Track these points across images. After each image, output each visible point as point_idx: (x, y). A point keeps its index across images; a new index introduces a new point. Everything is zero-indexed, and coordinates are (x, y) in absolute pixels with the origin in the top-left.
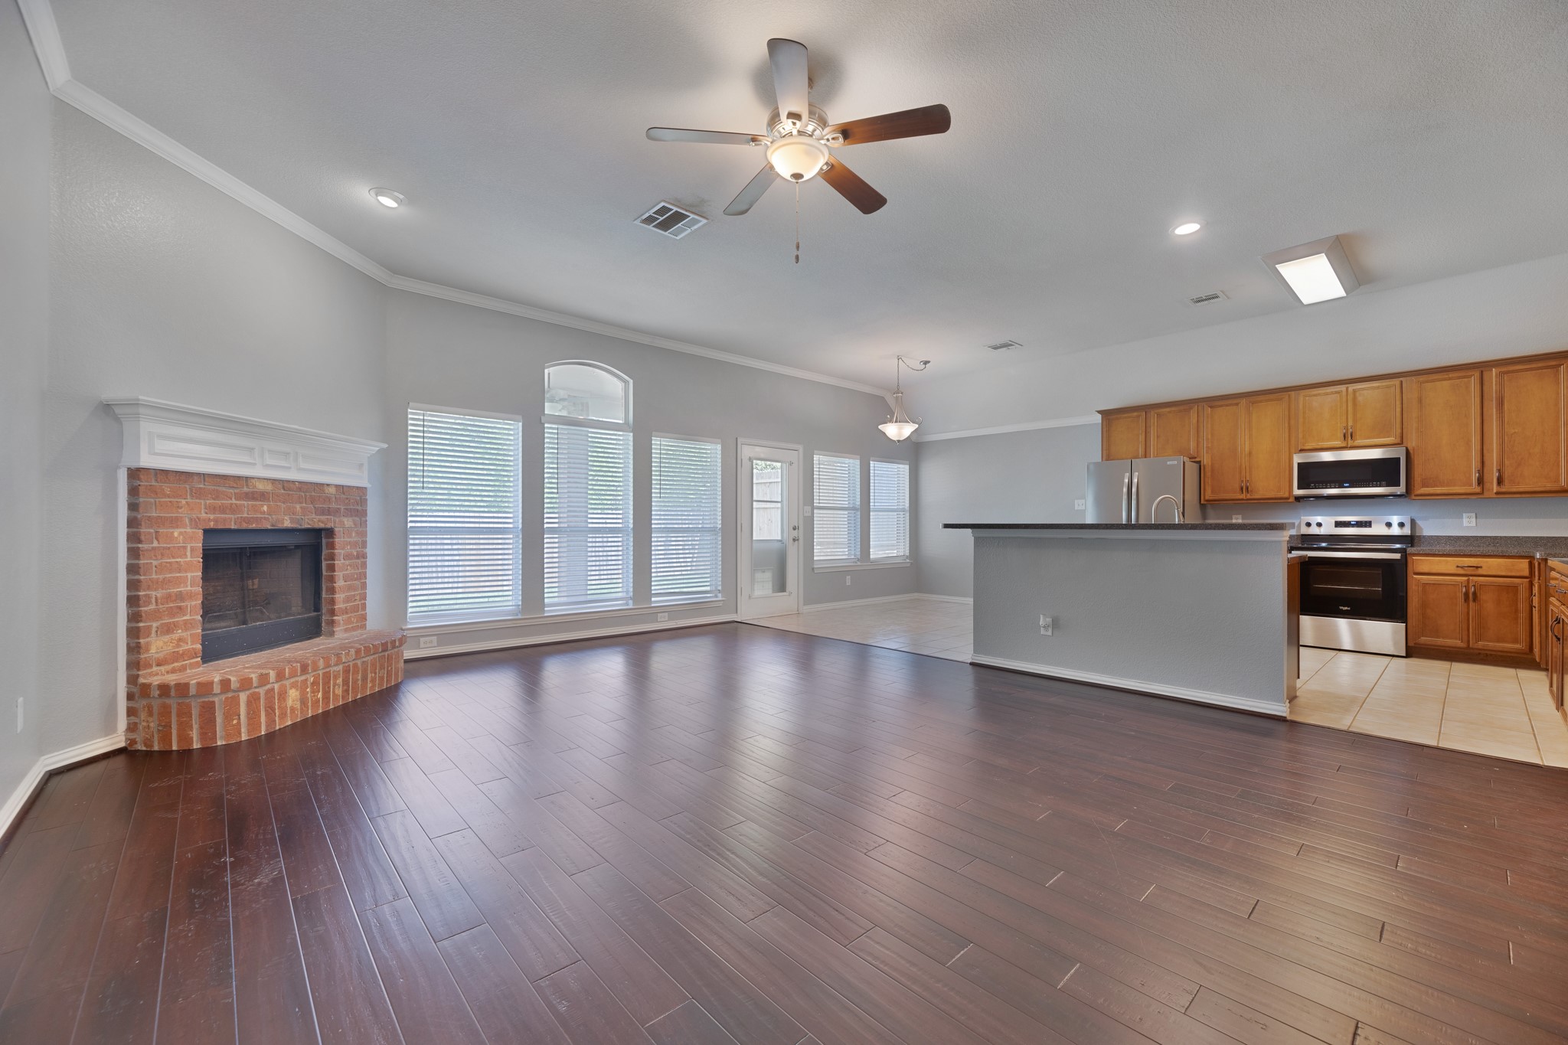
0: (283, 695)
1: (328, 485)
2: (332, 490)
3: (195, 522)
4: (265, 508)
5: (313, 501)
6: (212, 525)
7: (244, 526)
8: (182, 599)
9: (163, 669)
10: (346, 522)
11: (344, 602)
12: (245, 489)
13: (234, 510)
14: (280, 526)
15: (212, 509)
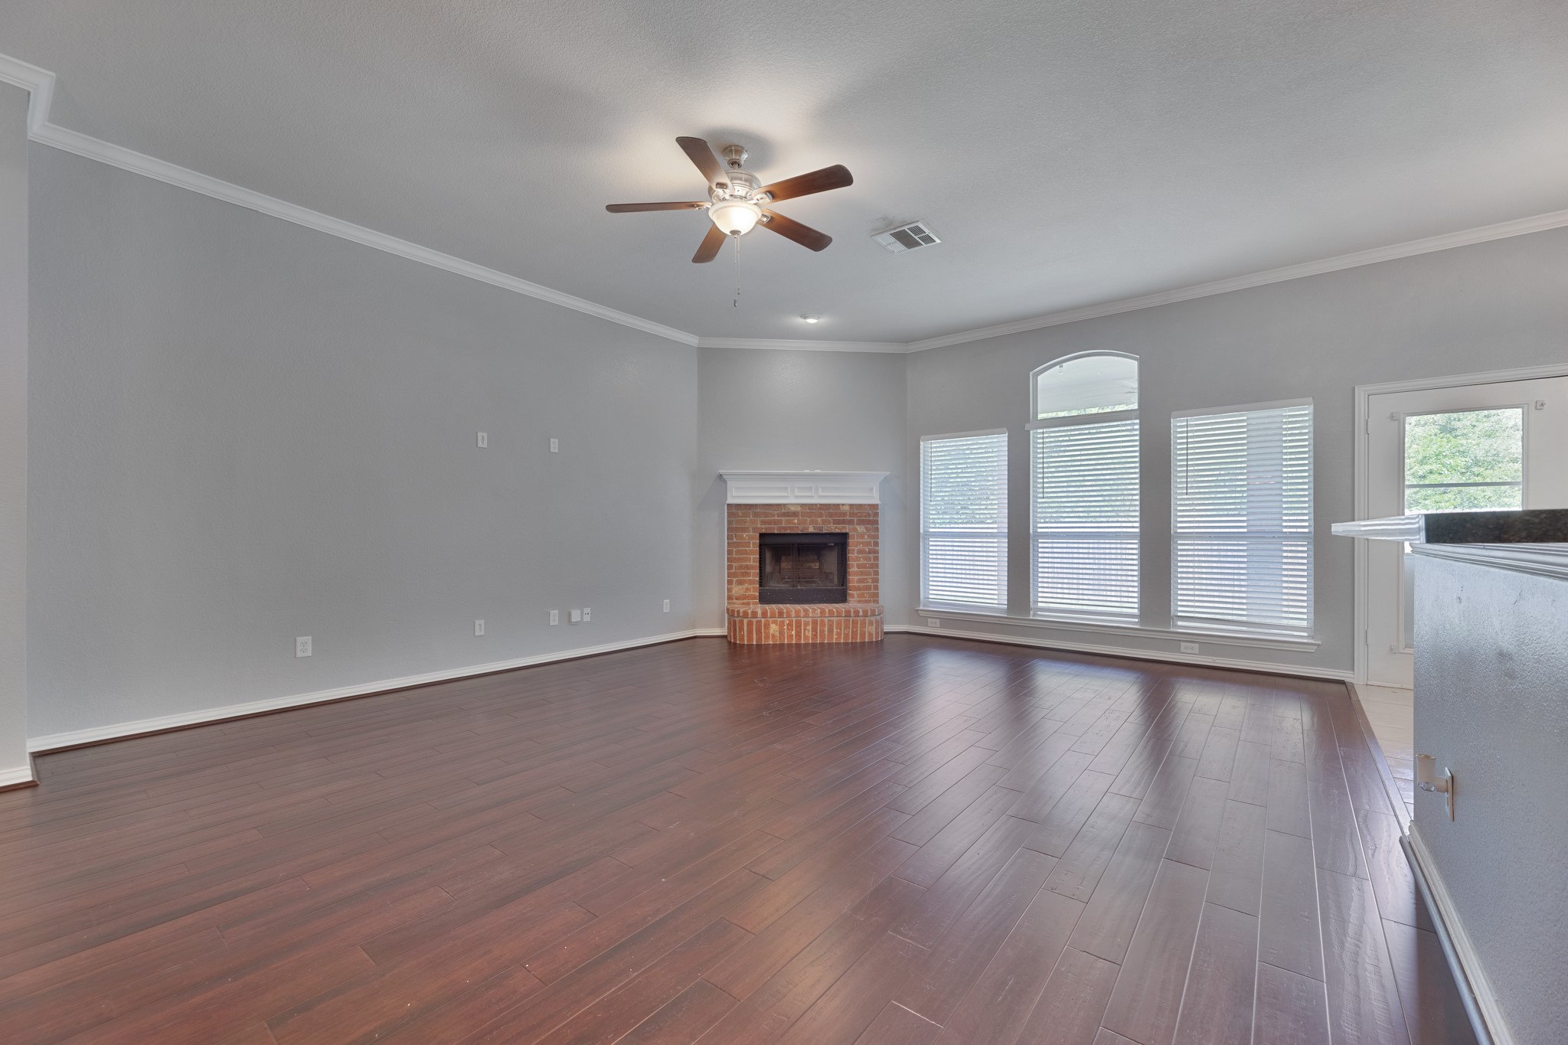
0: (767, 626)
1: (843, 505)
2: (847, 508)
3: (755, 530)
4: (796, 521)
5: (831, 515)
6: (764, 531)
7: (783, 532)
8: (748, 569)
9: (738, 601)
10: (859, 529)
11: (857, 582)
12: (783, 511)
13: (776, 522)
14: (806, 531)
15: (763, 522)
